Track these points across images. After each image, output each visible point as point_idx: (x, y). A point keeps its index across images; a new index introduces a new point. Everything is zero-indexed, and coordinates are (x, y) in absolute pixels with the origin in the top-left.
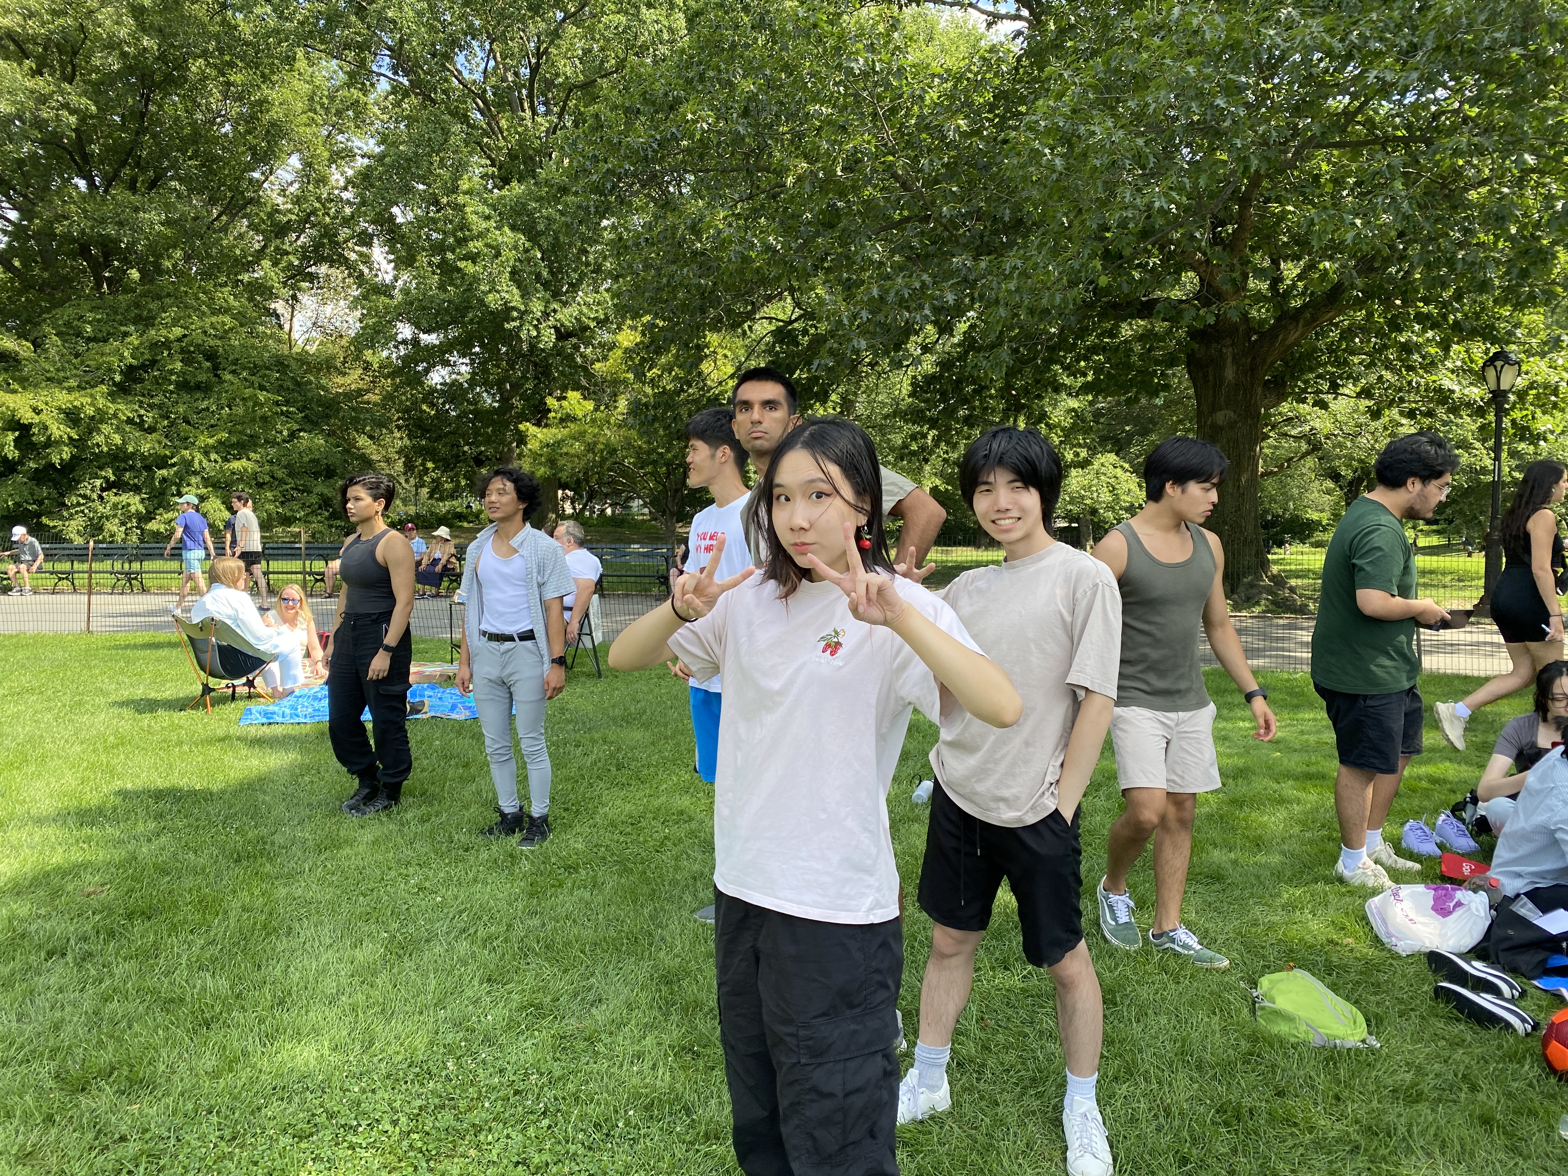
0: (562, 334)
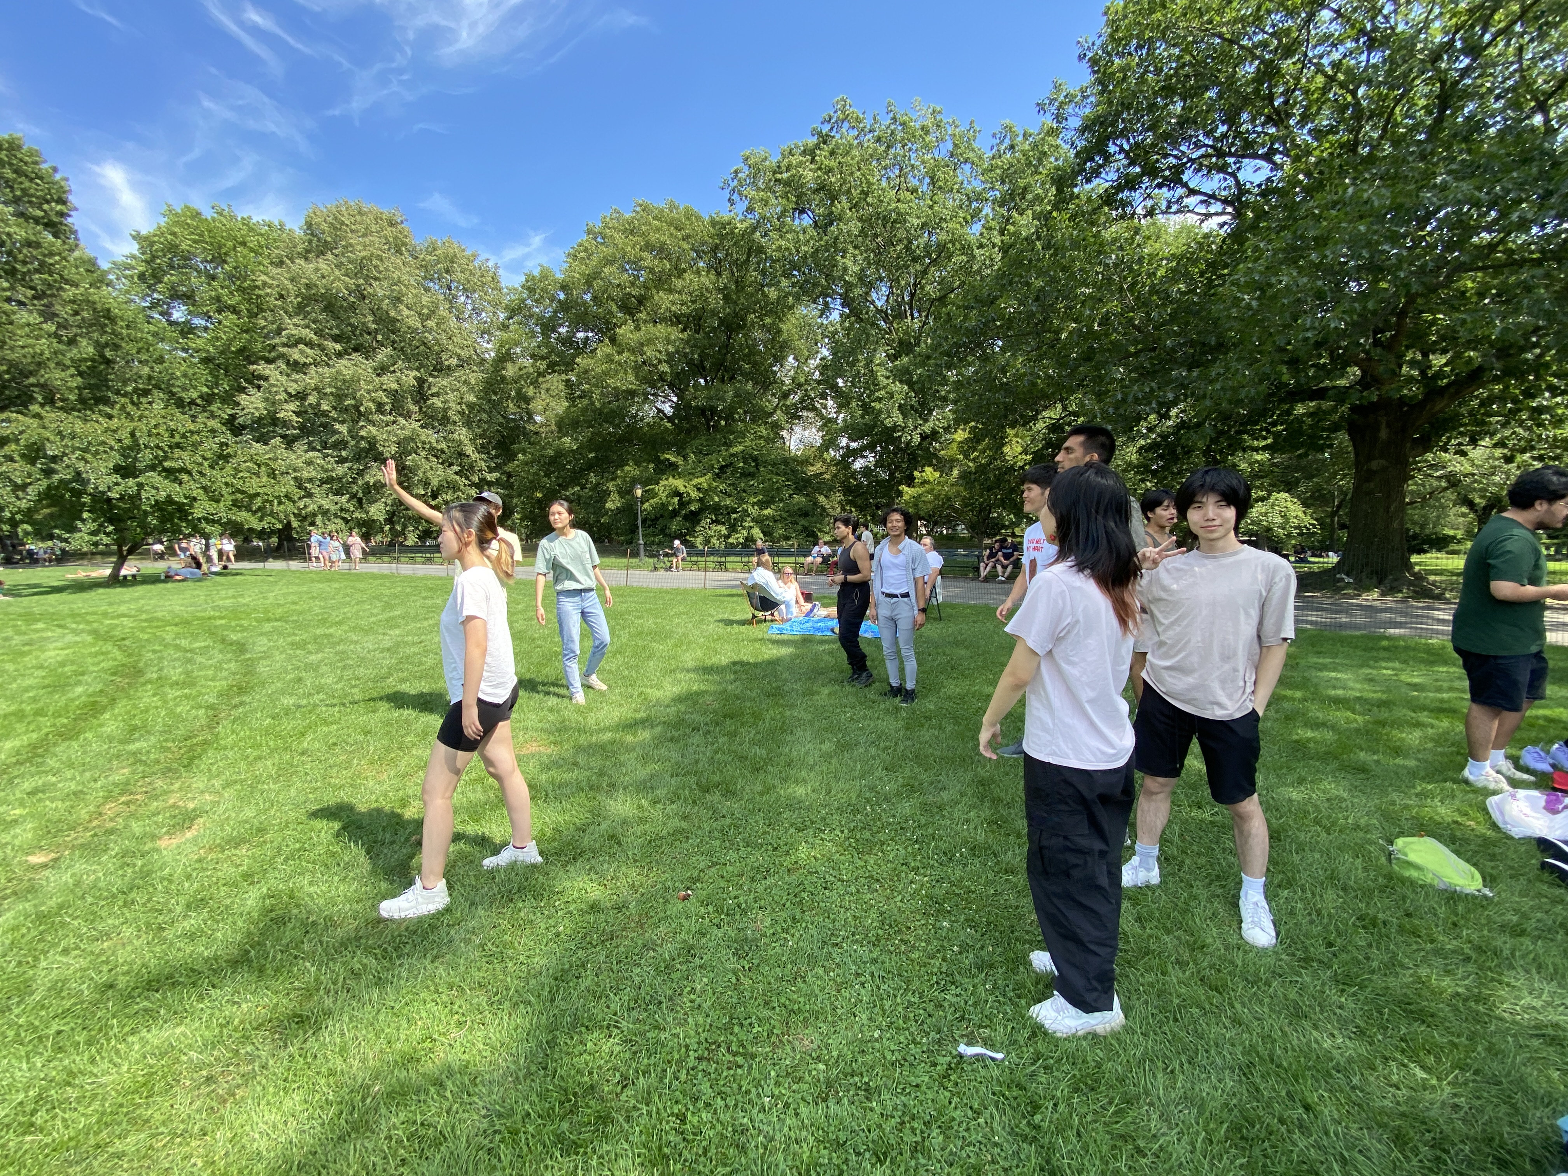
0: (924, 437)
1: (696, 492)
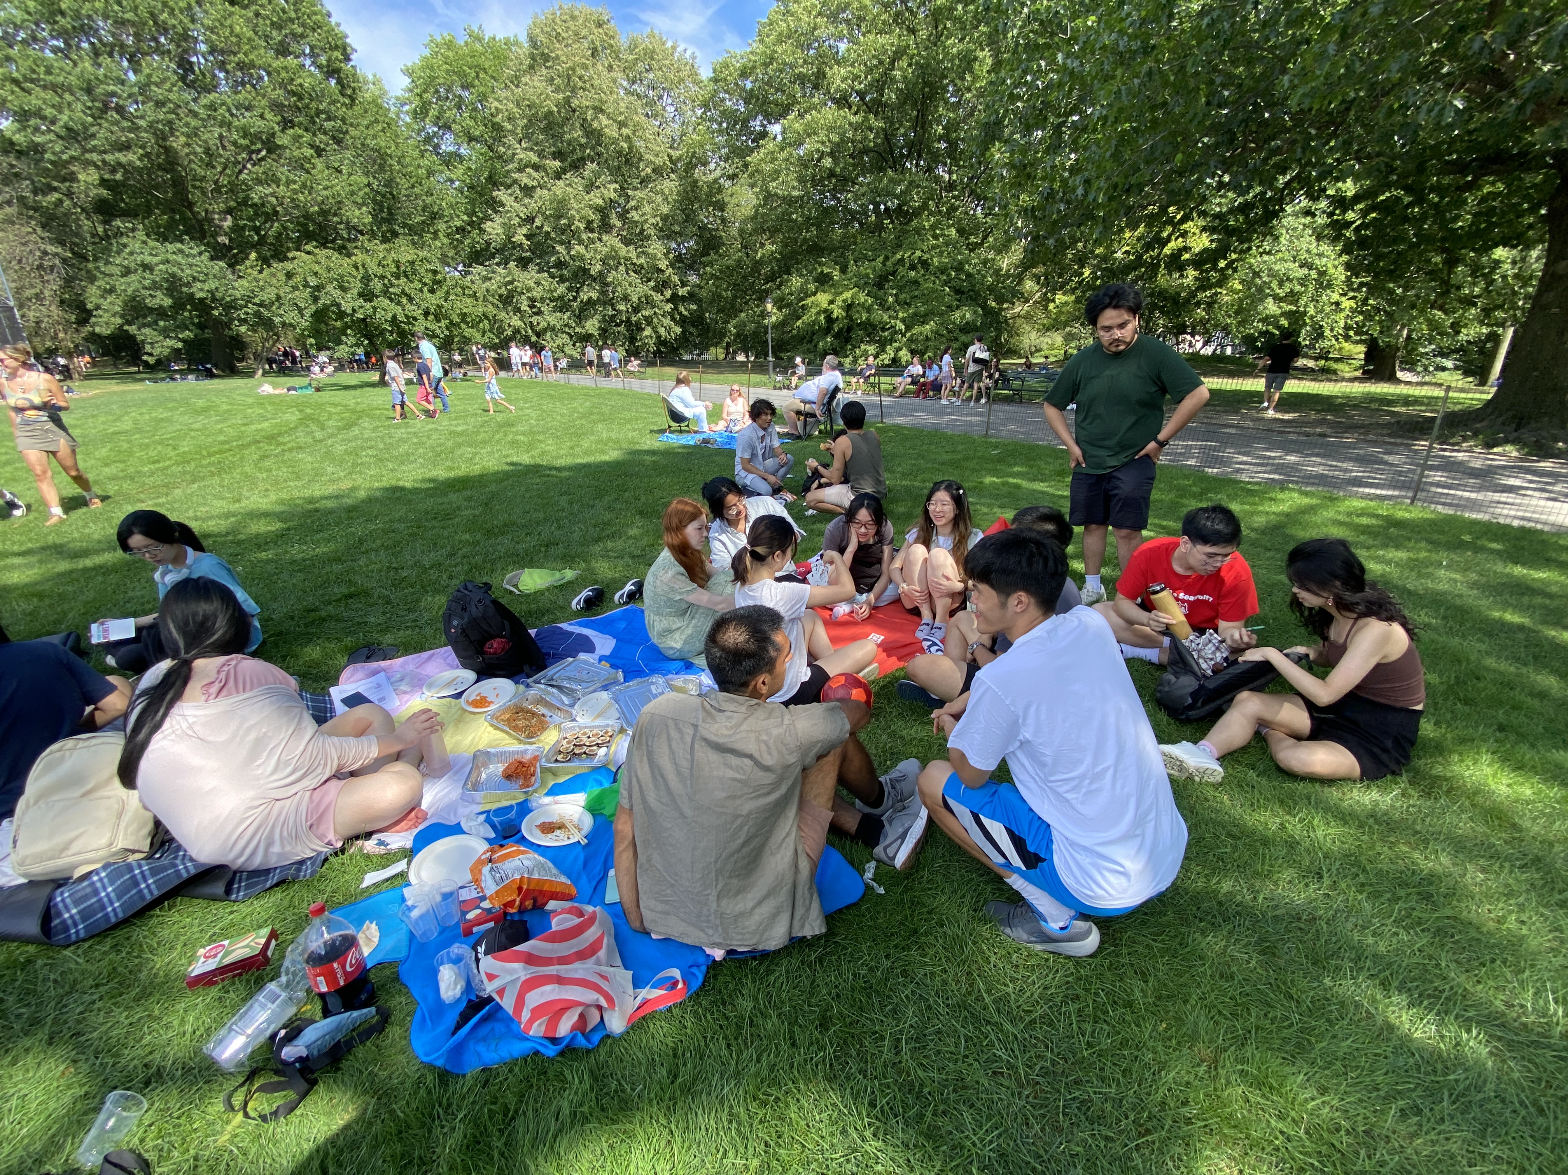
1: (842, 308)
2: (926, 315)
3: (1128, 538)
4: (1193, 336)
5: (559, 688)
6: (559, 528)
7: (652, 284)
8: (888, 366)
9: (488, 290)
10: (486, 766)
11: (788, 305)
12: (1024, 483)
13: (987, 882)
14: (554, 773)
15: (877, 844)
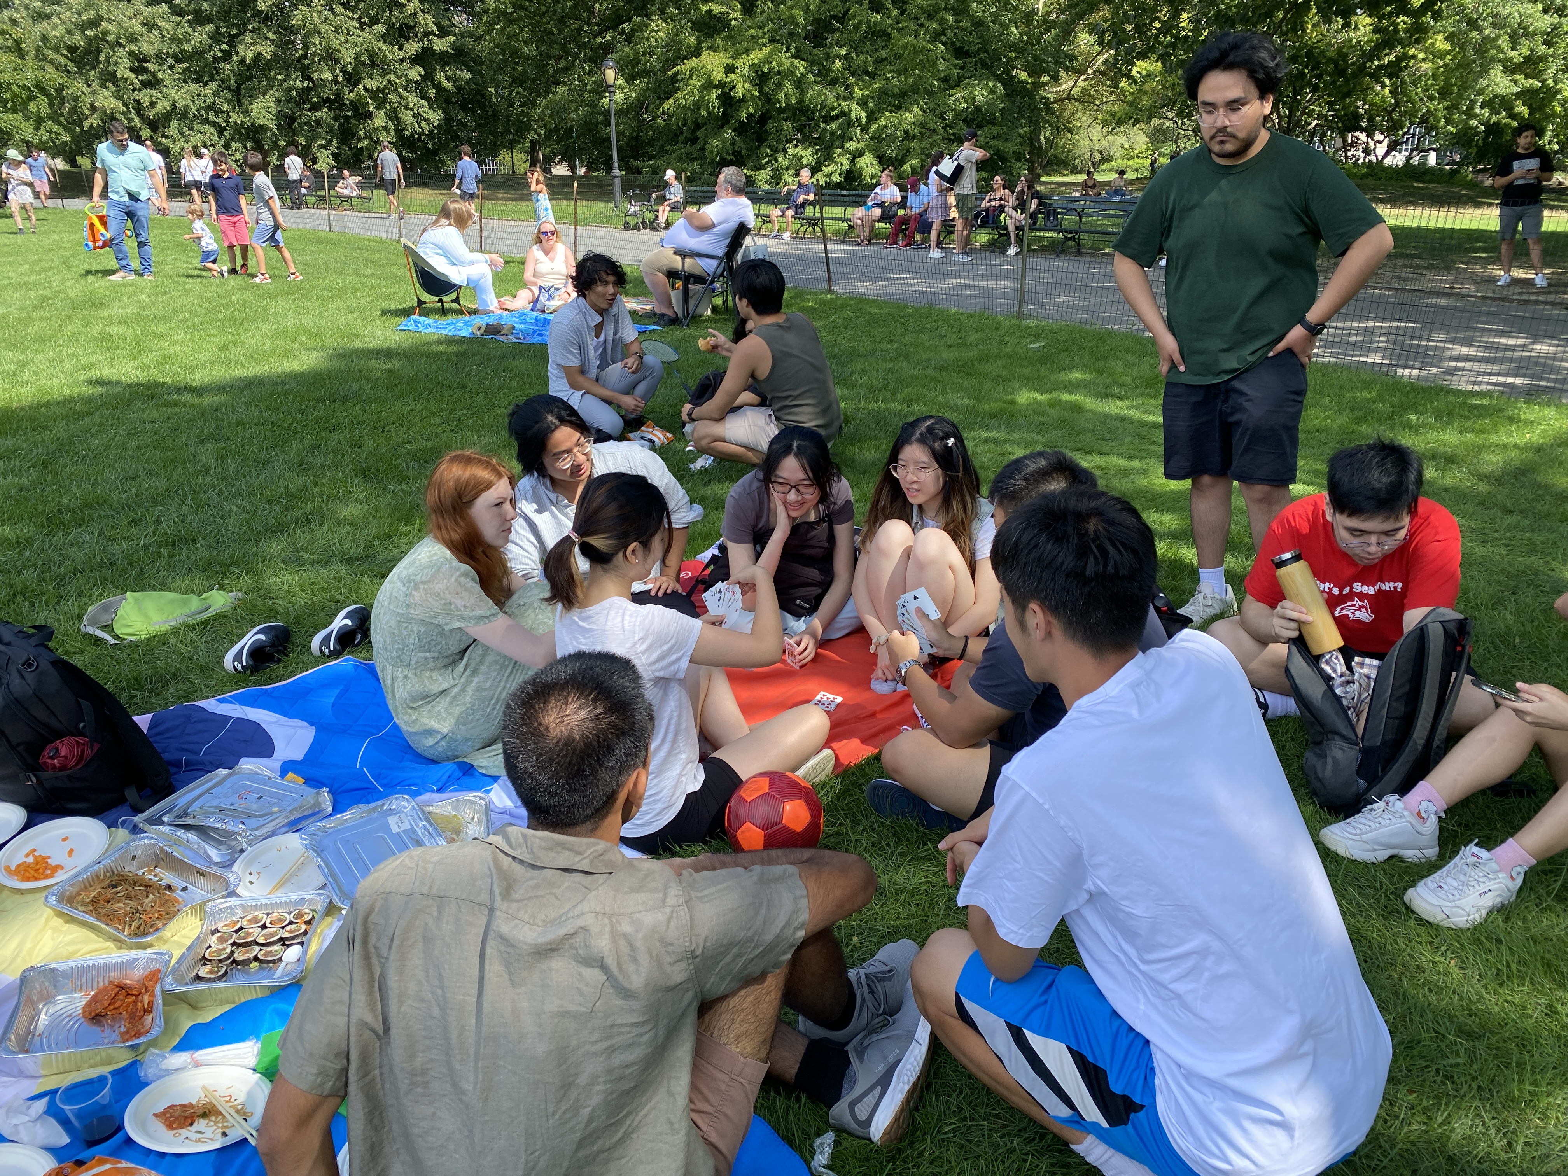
1: (747, 79)
2: (903, 94)
3: (1266, 501)
4: (1370, 135)
5: (202, 831)
6: (198, 507)
7: (380, 28)
8: (838, 186)
9: (45, 38)
10: (48, 998)
11: (645, 73)
12: (1089, 403)
13: (1040, 1153)
14: (192, 1003)
15: (837, 1098)
